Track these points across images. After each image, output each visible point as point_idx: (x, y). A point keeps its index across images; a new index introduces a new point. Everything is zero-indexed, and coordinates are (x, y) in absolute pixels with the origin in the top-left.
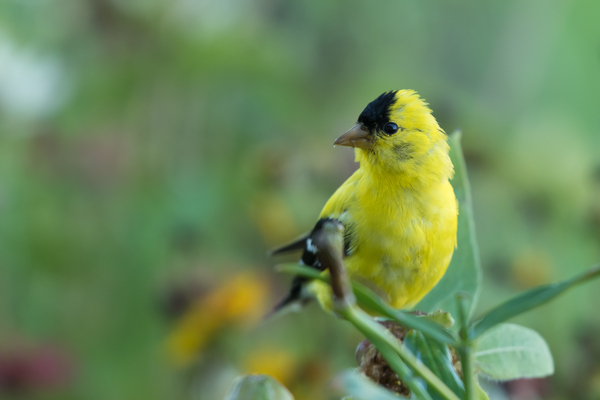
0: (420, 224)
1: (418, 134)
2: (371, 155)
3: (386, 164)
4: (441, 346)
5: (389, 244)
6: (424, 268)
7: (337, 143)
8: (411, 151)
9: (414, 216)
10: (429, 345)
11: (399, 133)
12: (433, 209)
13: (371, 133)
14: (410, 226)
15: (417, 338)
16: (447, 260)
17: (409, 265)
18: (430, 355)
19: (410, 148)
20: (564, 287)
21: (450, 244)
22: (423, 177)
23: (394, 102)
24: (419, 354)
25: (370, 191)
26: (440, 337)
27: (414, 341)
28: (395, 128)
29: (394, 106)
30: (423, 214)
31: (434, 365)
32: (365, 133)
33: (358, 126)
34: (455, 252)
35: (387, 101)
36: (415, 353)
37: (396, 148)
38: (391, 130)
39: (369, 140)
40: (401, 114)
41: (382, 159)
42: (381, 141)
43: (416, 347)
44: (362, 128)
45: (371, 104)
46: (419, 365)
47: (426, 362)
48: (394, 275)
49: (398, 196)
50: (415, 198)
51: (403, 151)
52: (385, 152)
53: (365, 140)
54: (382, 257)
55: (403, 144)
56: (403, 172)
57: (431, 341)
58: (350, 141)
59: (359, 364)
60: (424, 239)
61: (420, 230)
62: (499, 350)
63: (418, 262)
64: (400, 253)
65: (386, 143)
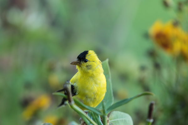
0: (95, 86)
1: (93, 62)
2: (80, 67)
3: (84, 70)
4: (98, 115)
5: (87, 92)
6: (97, 98)
7: (71, 64)
8: (91, 67)
9: (93, 83)
10: (94, 115)
11: (88, 62)
12: (98, 82)
13: (80, 62)
14: (93, 86)
15: (91, 113)
16: (104, 95)
17: (93, 97)
18: (95, 118)
19: (91, 66)
20: (131, 99)
21: (105, 91)
22: (95, 73)
23: (87, 54)
24: (92, 117)
25: (81, 77)
26: (98, 113)
27: (90, 114)
28: (87, 61)
29: (87, 55)
30: (96, 83)
31: (96, 120)
32: (79, 62)
33: (77, 59)
34: (106, 93)
35: (86, 53)
36: (90, 117)
37: (87, 66)
38: (86, 61)
39: (80, 63)
40: (89, 57)
41: (83, 69)
42: (83, 64)
43: (91, 115)
44: (78, 60)
45: (81, 54)
46: (92, 120)
47: (94, 119)
48: (89, 100)
49: (88, 79)
50: (93, 79)
51: (89, 67)
52: (84, 67)
53: (79, 64)
54: (85, 96)
55: (89, 65)
56: (89, 73)
57: (95, 113)
58: (75, 63)
59: (81, 123)
60: (97, 90)
61: (95, 87)
62: (118, 119)
63: (95, 96)
64: (90, 94)
65: (84, 65)
